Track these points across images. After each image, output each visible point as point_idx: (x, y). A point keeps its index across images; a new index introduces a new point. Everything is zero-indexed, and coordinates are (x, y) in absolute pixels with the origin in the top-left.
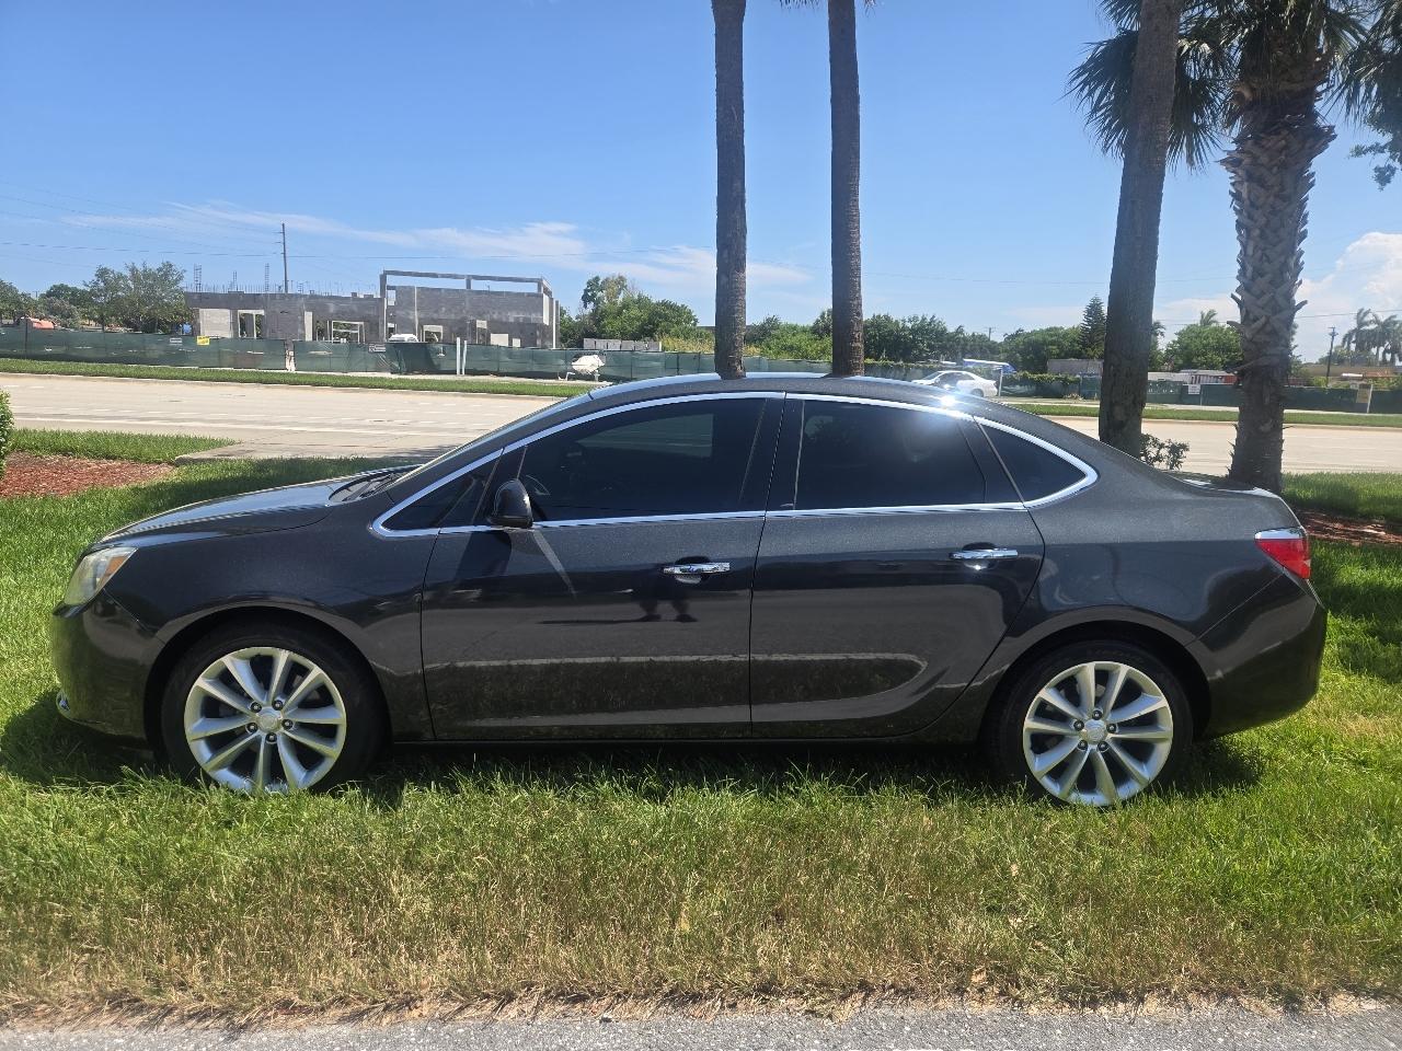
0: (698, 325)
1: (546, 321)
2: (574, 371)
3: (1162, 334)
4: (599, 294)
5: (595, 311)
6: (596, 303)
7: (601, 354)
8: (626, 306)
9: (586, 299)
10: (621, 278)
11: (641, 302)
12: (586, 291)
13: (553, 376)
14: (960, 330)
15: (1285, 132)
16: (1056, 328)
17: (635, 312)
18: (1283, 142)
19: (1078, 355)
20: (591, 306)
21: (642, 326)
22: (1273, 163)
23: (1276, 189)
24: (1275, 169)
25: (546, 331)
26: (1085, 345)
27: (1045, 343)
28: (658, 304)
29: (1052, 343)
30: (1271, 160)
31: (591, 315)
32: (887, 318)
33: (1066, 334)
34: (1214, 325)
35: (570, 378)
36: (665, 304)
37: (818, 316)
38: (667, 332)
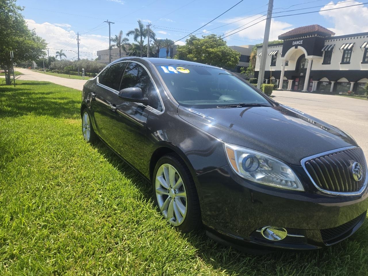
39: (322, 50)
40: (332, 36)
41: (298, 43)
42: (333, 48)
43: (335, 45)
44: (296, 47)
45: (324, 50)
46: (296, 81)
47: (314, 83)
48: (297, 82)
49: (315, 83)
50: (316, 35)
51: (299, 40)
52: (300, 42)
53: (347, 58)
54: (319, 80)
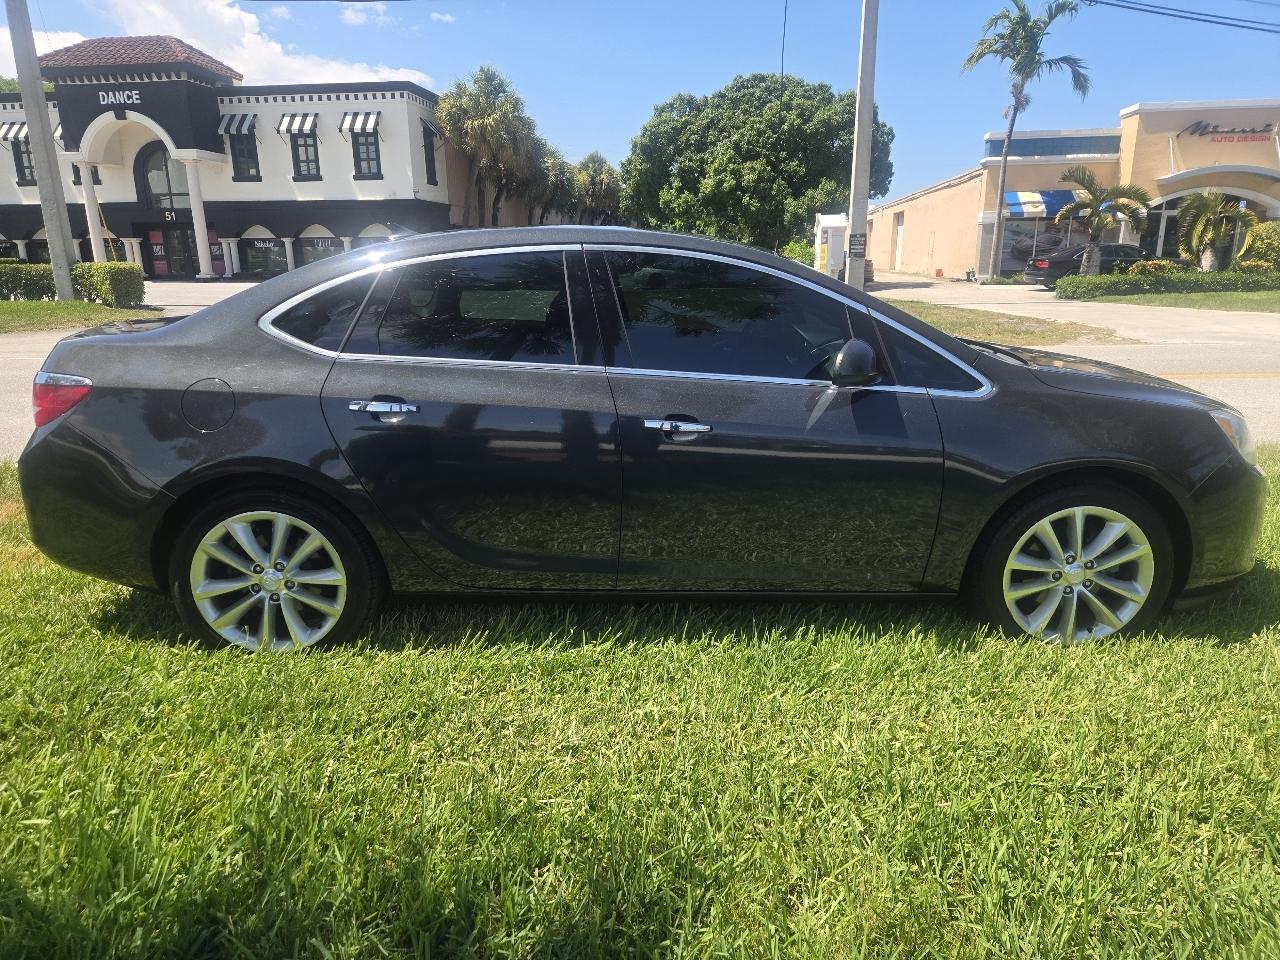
39: (221, 131)
40: (236, 83)
41: (121, 97)
42: (252, 127)
43: (255, 116)
44: (121, 116)
45: (227, 130)
46: (152, 242)
47: (224, 246)
48: (159, 247)
49: (229, 247)
50: (184, 78)
51: (121, 88)
52: (129, 97)
53: (307, 161)
54: (238, 235)
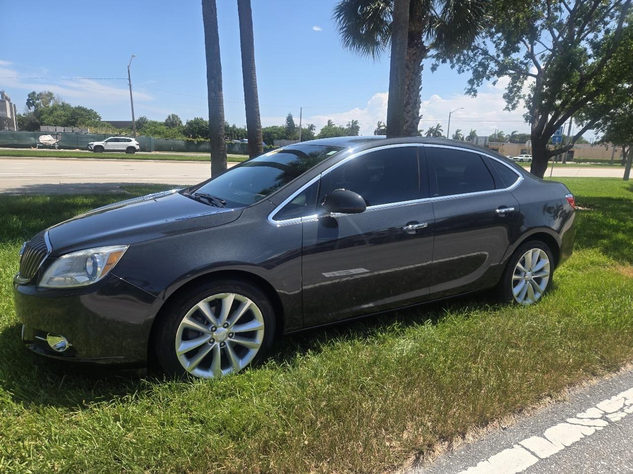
0: (101, 120)
1: (9, 116)
2: (41, 144)
3: (315, 129)
4: (37, 102)
5: (36, 111)
6: (36, 106)
7: (52, 134)
8: (54, 109)
9: (29, 104)
10: (49, 93)
11: (64, 107)
12: (28, 100)
13: (29, 147)
14: (234, 127)
15: (415, 47)
16: (276, 126)
17: (60, 112)
18: (415, 51)
19: (286, 138)
20: (33, 109)
21: (68, 120)
22: (411, 59)
23: (413, 70)
24: (412, 62)
25: (10, 121)
26: (287, 134)
27: (271, 133)
28: (76, 108)
29: (275, 133)
30: (410, 58)
31: (34, 113)
32: (202, 119)
33: (280, 129)
34: (334, 126)
35: (39, 147)
36: (79, 108)
37: (167, 118)
38: (84, 123)
